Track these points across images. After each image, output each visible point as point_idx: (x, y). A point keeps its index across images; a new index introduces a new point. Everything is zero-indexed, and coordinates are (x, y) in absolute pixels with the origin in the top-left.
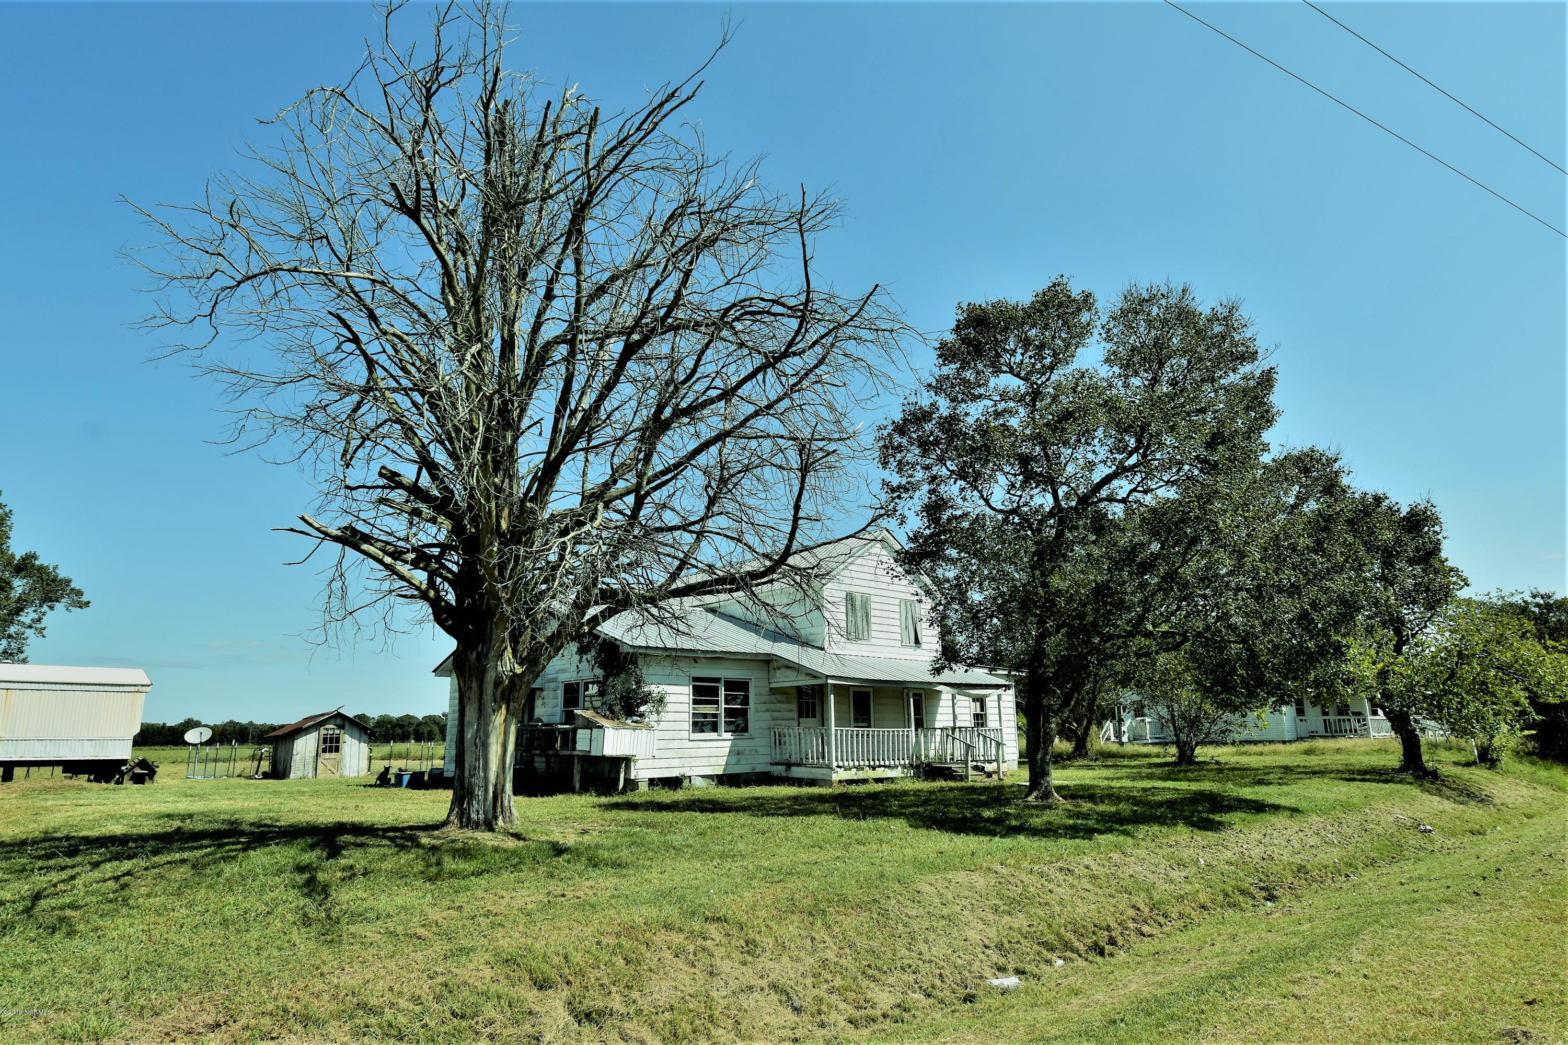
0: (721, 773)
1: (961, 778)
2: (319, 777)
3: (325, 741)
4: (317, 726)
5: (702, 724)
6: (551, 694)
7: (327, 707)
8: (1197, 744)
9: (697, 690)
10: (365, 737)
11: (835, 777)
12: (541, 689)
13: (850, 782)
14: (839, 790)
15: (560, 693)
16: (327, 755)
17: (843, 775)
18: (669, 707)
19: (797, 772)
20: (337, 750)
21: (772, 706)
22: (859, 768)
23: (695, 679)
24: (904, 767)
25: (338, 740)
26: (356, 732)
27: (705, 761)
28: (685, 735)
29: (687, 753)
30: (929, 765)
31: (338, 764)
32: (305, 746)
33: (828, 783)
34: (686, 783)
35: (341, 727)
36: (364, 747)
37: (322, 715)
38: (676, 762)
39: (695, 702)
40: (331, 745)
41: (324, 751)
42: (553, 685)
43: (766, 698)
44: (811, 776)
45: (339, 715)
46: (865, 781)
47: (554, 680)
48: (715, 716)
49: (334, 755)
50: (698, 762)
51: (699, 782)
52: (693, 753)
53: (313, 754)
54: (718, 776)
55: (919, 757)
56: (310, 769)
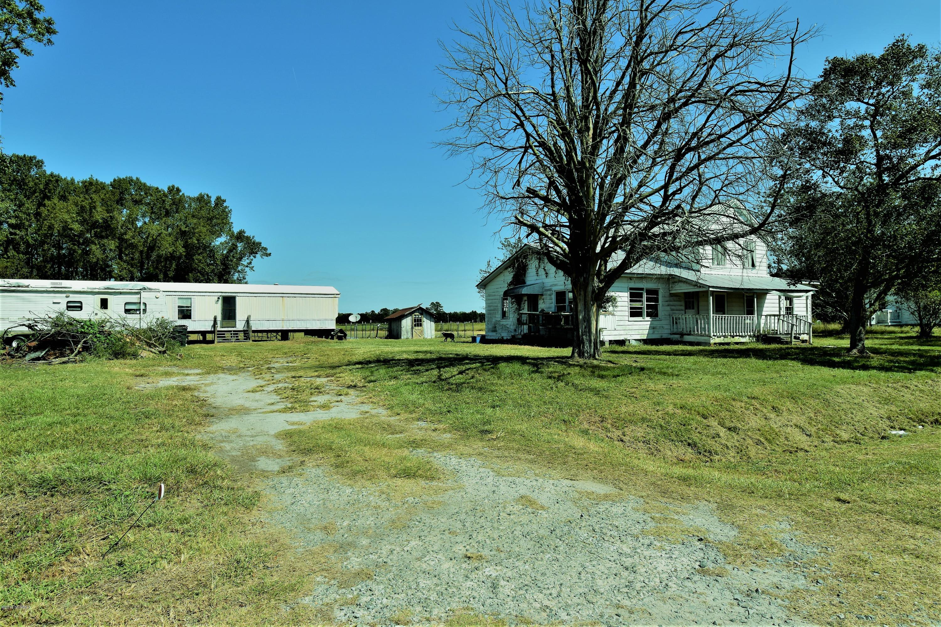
0: (645, 338)
1: (787, 343)
2: (414, 338)
3: (415, 321)
4: (411, 314)
5: (635, 313)
6: (548, 297)
7: (414, 304)
8: (935, 325)
9: (632, 295)
10: (432, 319)
11: (712, 341)
12: (542, 295)
13: (720, 344)
14: (713, 348)
15: (554, 297)
16: (417, 328)
17: (718, 340)
18: (618, 304)
19: (687, 338)
20: (421, 325)
21: (671, 303)
22: (725, 337)
23: (631, 289)
24: (750, 336)
25: (421, 320)
26: (429, 317)
27: (636, 332)
28: (627, 318)
29: (628, 328)
30: (765, 335)
31: (422, 332)
32: (407, 323)
33: (709, 344)
34: (627, 343)
35: (421, 314)
36: (433, 323)
37: (412, 308)
38: (622, 332)
39: (631, 301)
40: (418, 323)
41: (415, 326)
42: (549, 293)
43: (668, 299)
44: (696, 341)
45: (421, 309)
46: (728, 344)
47: (550, 290)
48: (641, 308)
49: (419, 328)
50: (633, 332)
51: (633, 343)
52: (630, 327)
53: (410, 327)
54: (643, 340)
55: (759, 331)
56: (410, 335)
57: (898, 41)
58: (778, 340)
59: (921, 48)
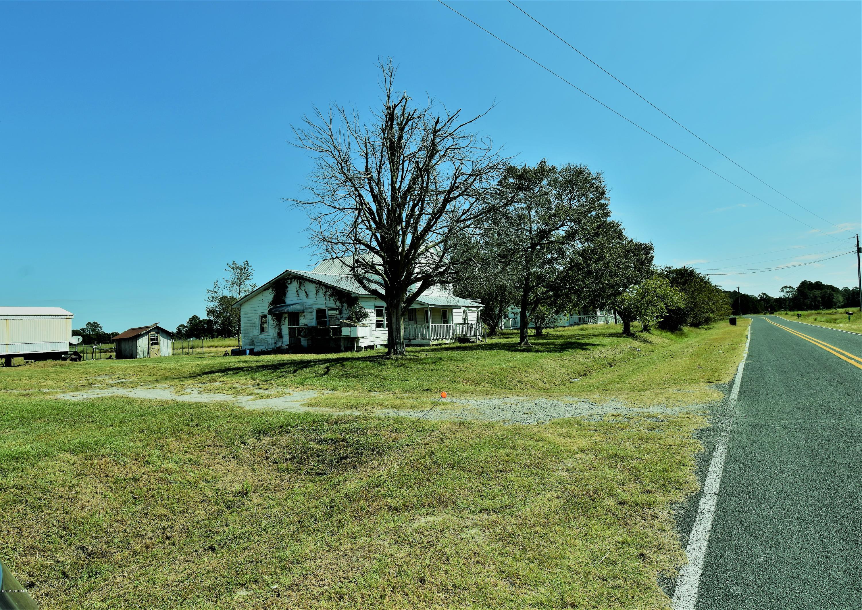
1: (474, 342)
2: (152, 357)
3: (151, 340)
4: (147, 333)
5: (379, 325)
6: (309, 314)
7: (149, 323)
8: (543, 328)
9: (377, 311)
10: (169, 338)
11: (431, 343)
12: (303, 312)
13: (436, 345)
14: (431, 347)
15: (314, 314)
16: (153, 347)
17: (435, 342)
18: (369, 318)
19: (413, 342)
20: (158, 344)
22: (438, 340)
23: (376, 307)
24: (451, 339)
25: (157, 339)
26: (165, 335)
27: (380, 339)
28: (374, 329)
29: (375, 336)
30: (460, 338)
31: (159, 351)
32: (143, 343)
33: (429, 345)
34: (375, 347)
35: (158, 333)
36: (170, 342)
37: (147, 327)
38: (372, 340)
39: (377, 316)
40: (154, 342)
41: (152, 344)
42: (309, 310)
44: (420, 343)
45: (158, 328)
46: (440, 345)
47: (311, 308)
48: (382, 321)
49: (156, 346)
50: (378, 339)
51: (379, 347)
52: (377, 336)
53: (147, 346)
54: (385, 345)
55: (456, 335)
56: (146, 354)
57: (542, 162)
58: (467, 340)
59: (554, 168)
